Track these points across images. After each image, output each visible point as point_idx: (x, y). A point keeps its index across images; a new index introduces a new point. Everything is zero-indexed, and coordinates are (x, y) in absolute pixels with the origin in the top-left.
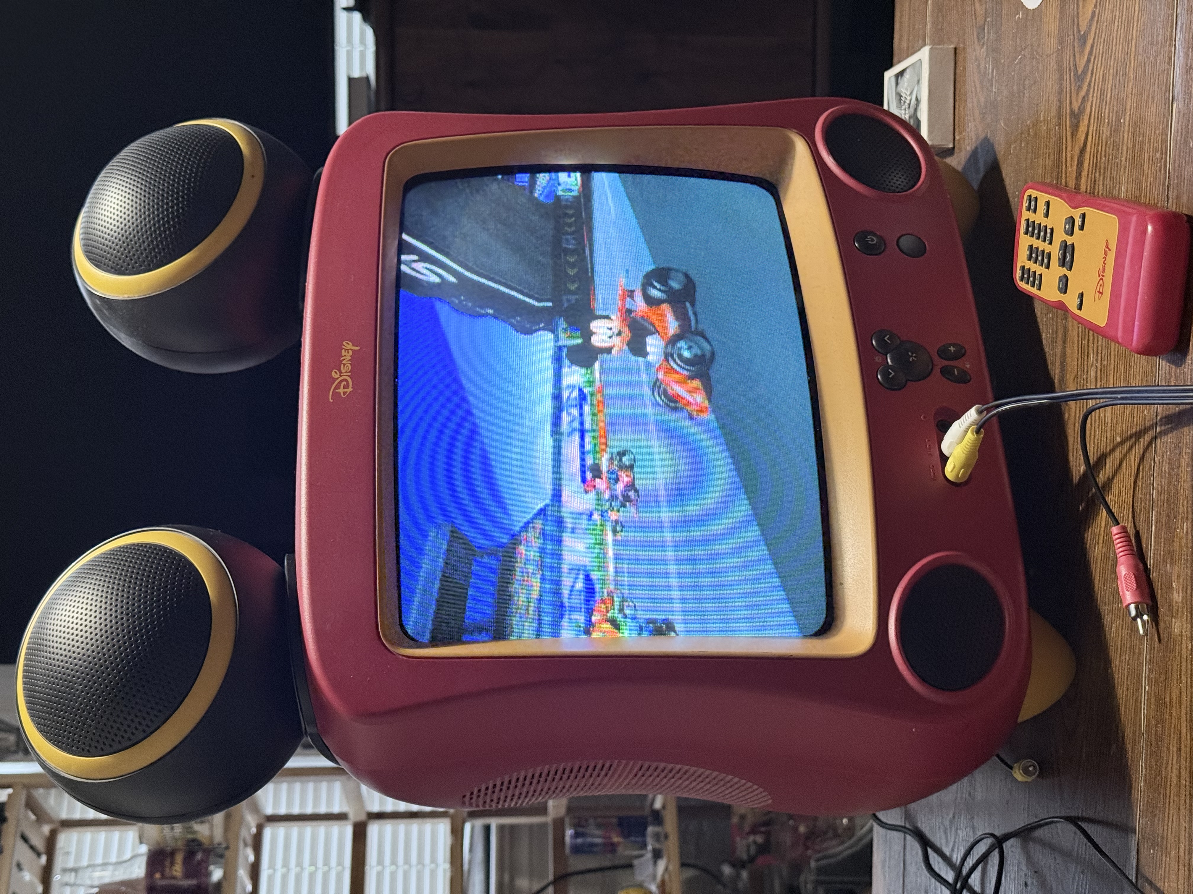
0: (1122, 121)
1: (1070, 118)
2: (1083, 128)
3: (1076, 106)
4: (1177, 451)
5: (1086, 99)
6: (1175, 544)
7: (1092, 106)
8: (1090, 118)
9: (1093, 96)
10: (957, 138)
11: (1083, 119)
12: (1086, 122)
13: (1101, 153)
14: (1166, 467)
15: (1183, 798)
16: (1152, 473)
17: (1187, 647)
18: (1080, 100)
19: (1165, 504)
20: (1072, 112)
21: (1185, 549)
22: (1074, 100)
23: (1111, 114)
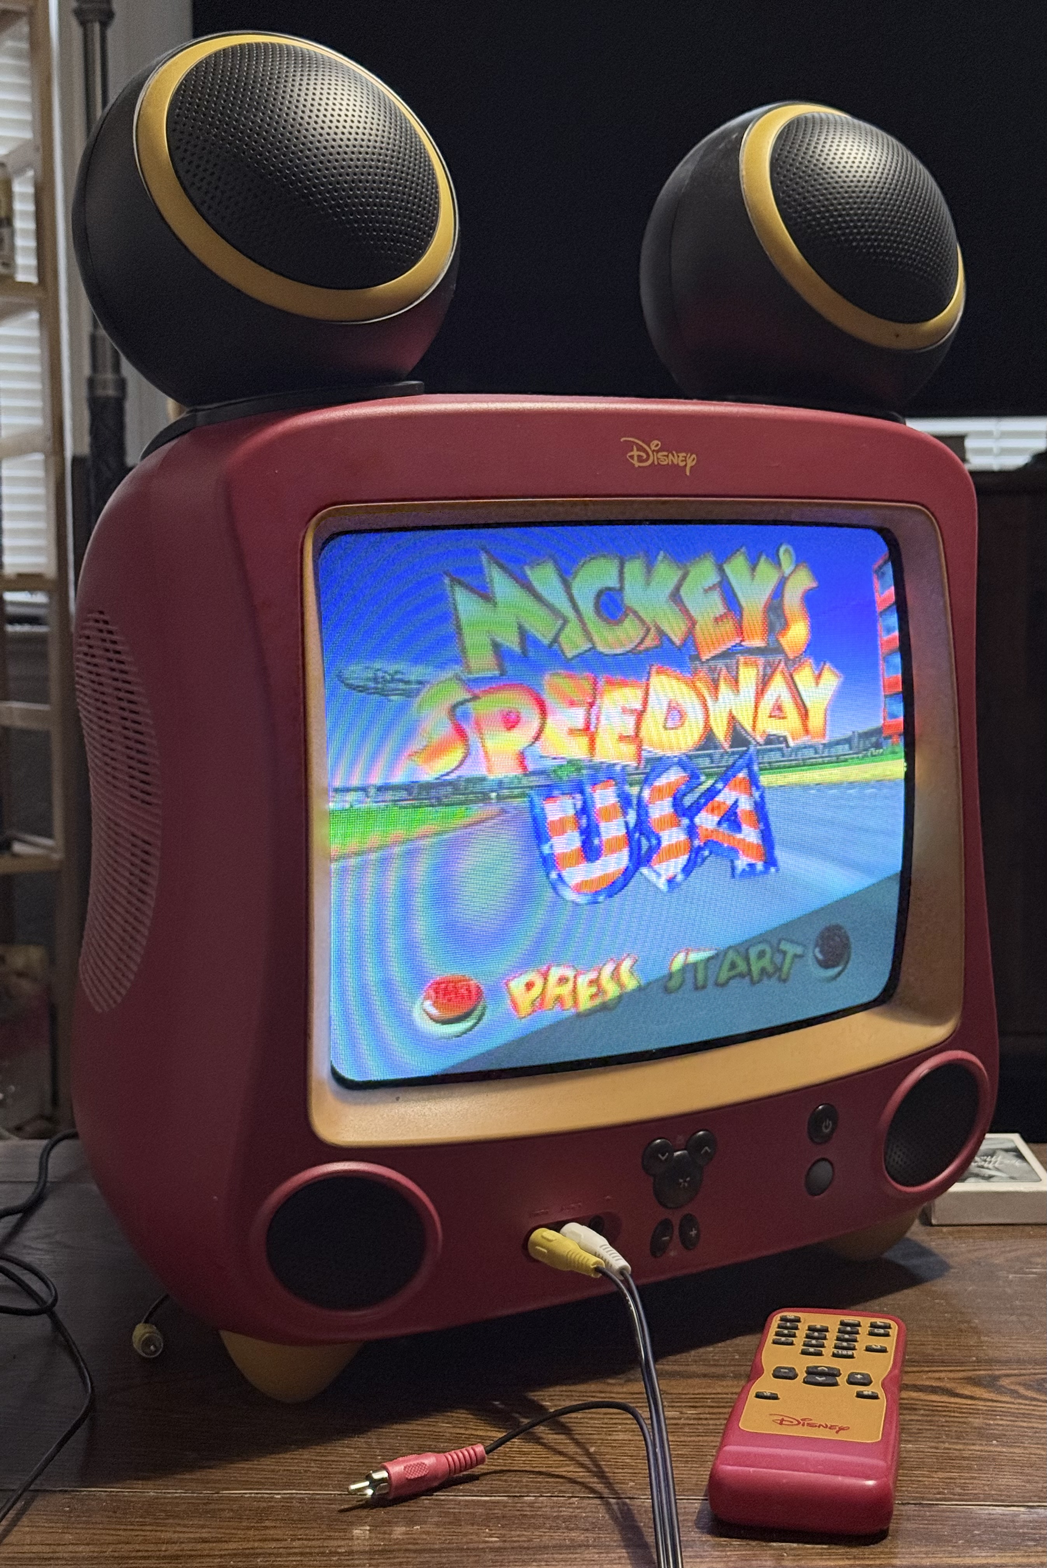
0: (994, 1442)
1: (990, 1376)
2: (978, 1392)
3: (1004, 1382)
4: (588, 1526)
5: (1015, 1395)
6: (470, 1527)
7: (1008, 1403)
8: (992, 1401)
9: (1021, 1404)
10: (945, 1229)
11: (990, 1392)
12: (986, 1395)
13: (950, 1417)
14: (566, 1512)
15: (142, 1547)
16: (556, 1494)
17: (339, 1546)
18: (1012, 1387)
19: (519, 1513)
20: (997, 1378)
21: (465, 1540)
22: (1013, 1379)
23: (1001, 1428)
